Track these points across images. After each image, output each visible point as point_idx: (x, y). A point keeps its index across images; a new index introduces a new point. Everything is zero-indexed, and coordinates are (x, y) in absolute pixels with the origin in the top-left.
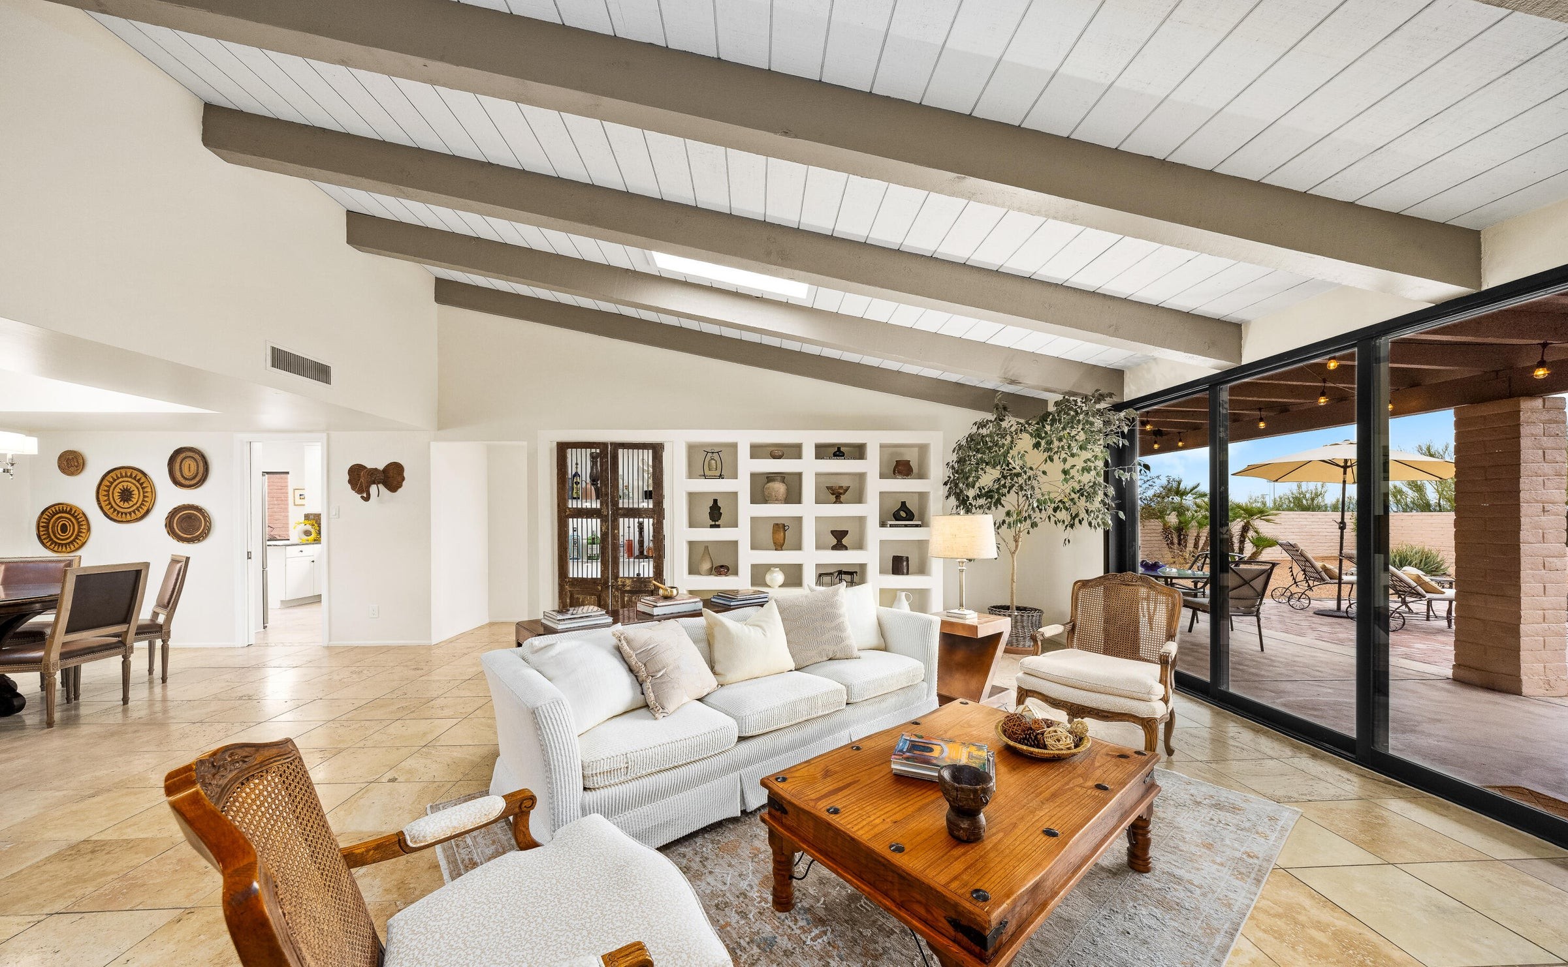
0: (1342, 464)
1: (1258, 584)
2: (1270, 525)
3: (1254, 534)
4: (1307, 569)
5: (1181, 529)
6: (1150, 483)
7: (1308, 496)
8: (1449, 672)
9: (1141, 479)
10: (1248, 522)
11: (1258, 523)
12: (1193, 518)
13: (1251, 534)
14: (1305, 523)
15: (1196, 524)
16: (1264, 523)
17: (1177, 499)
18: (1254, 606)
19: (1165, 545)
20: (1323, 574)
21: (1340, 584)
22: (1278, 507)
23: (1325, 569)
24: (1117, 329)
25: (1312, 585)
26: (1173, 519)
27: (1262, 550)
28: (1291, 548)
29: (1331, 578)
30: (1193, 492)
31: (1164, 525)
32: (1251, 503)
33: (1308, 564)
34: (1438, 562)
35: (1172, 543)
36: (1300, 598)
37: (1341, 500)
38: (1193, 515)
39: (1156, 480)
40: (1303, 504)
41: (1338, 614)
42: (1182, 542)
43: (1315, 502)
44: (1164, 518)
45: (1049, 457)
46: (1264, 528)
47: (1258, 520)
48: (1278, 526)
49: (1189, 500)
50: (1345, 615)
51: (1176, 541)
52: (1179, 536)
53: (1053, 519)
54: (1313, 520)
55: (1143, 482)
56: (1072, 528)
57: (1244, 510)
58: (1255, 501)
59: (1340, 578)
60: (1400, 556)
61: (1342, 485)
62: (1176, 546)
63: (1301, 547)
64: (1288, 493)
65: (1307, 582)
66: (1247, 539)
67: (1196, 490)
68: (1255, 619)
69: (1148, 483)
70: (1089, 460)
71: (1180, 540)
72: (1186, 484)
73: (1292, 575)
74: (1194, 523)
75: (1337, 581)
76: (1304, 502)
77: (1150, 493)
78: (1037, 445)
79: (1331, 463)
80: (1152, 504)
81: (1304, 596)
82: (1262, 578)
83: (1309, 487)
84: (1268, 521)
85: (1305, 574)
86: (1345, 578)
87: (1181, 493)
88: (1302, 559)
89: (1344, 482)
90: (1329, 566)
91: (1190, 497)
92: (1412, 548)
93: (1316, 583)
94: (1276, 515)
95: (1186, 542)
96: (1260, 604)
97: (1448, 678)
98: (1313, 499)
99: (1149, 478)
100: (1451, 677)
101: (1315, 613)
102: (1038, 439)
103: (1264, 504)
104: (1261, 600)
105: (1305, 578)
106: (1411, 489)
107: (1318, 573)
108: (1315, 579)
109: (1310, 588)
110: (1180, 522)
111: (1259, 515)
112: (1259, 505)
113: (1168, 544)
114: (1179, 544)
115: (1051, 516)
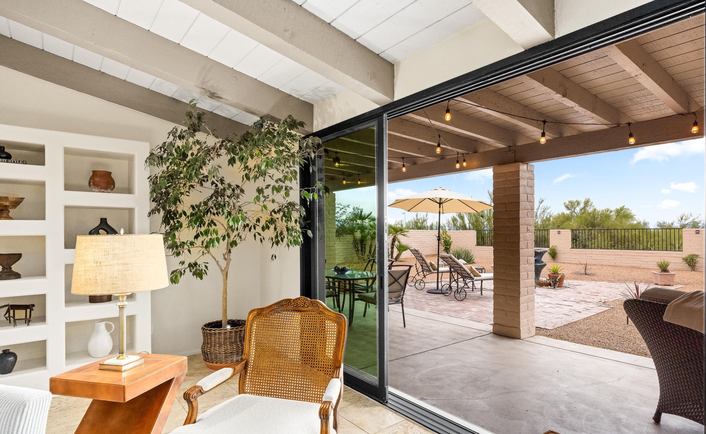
0: (439, 202)
1: (402, 281)
2: (405, 238)
3: (398, 243)
4: (424, 265)
5: (362, 241)
6: (344, 210)
7: (420, 221)
8: (491, 328)
9: (338, 207)
10: (395, 236)
11: (400, 237)
12: (368, 234)
13: (396, 243)
14: (420, 236)
15: (370, 238)
16: (403, 236)
17: (359, 221)
18: (400, 296)
19: (354, 251)
20: (430, 267)
21: (438, 273)
22: (408, 228)
23: (431, 265)
24: (292, 35)
25: (425, 275)
26: (358, 234)
27: (401, 253)
28: (416, 252)
29: (434, 270)
30: (369, 217)
31: (354, 238)
32: (396, 225)
33: (424, 262)
34: (471, 257)
35: (358, 250)
36: (420, 283)
37: (438, 222)
38: (369, 232)
39: (347, 208)
40: (419, 226)
41: (437, 291)
42: (363, 250)
43: (423, 224)
44: (354, 234)
45: (246, 175)
46: (403, 239)
47: (400, 235)
48: (408, 238)
49: (367, 222)
50: (440, 292)
51: (360, 248)
52: (361, 246)
53: (258, 237)
54: (423, 234)
55: (339, 209)
56: (277, 245)
57: (393, 229)
58: (398, 224)
59: (438, 270)
60: (458, 254)
61: (438, 214)
62: (360, 252)
63: (421, 251)
64: (412, 219)
65: (423, 273)
66: (395, 246)
67: (370, 216)
68: (401, 304)
69: (343, 210)
70: (280, 180)
71: (362, 248)
72: (366, 212)
73: (416, 269)
74: (369, 237)
75: (436, 271)
76: (419, 224)
77: (344, 217)
78: (232, 161)
79: (433, 200)
80: (345, 225)
81: (422, 282)
82: (404, 277)
83: (421, 215)
84: (404, 235)
85: (422, 268)
86: (441, 269)
87: (362, 218)
88: (421, 259)
89: (440, 212)
90: (433, 263)
91: (367, 220)
92: (462, 249)
93: (427, 273)
94: (408, 232)
95: (365, 249)
96: (403, 294)
97: (491, 333)
98: (422, 223)
99: (343, 207)
100: (492, 331)
101: (427, 292)
102: (233, 155)
103: (402, 225)
104: (404, 292)
105: (423, 270)
106: (459, 218)
107: (428, 267)
108: (427, 271)
109: (425, 276)
110: (362, 236)
111: (400, 232)
112: (400, 226)
113: (356, 251)
114: (362, 251)
115: (257, 234)
